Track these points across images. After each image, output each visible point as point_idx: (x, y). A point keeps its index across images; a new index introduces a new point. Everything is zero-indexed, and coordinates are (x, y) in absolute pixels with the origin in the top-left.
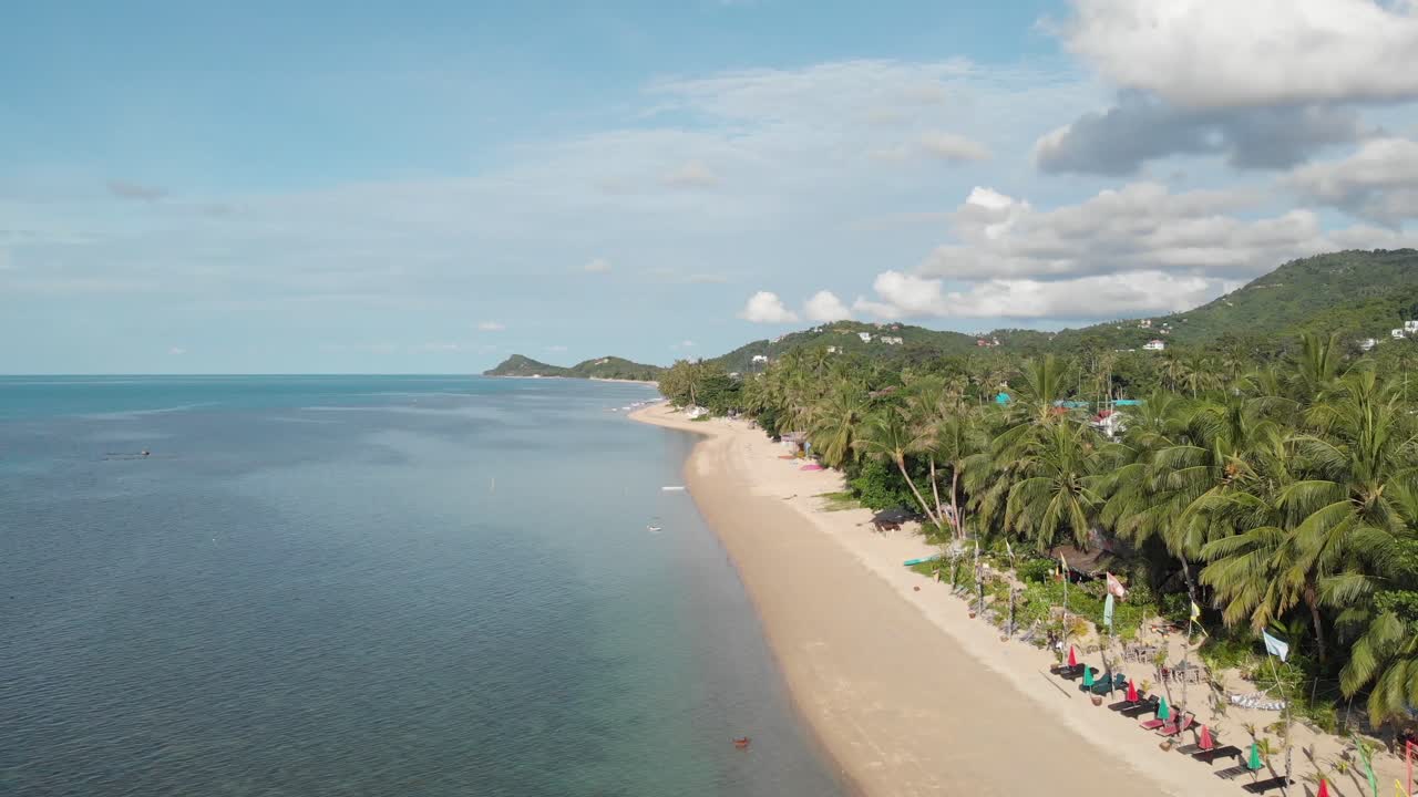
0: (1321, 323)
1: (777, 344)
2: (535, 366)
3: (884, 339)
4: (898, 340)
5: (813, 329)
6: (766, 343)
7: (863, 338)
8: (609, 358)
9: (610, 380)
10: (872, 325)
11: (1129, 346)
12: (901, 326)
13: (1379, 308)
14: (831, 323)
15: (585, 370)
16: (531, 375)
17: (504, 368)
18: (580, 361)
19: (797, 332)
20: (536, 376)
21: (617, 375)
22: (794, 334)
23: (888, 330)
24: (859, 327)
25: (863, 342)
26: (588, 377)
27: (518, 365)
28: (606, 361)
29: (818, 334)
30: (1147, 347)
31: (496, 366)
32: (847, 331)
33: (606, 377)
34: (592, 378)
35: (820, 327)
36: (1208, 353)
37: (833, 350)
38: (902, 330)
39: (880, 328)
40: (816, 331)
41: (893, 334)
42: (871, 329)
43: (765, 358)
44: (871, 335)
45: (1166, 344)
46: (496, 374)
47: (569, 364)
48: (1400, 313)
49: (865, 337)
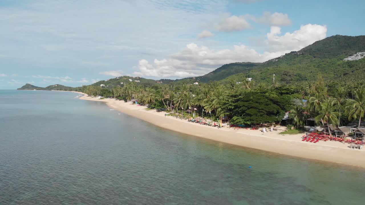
0: (230, 79)
1: (107, 82)
2: (33, 87)
3: (135, 81)
4: (139, 81)
5: (117, 78)
6: (104, 81)
7: (130, 80)
8: (57, 85)
9: (59, 91)
10: (132, 77)
11: (191, 83)
12: (139, 78)
13: (242, 75)
14: (121, 76)
15: (50, 88)
16: (33, 90)
17: (24, 88)
18: (48, 86)
19: (112, 78)
20: (35, 90)
21: (61, 90)
22: (112, 79)
23: (136, 79)
24: (129, 77)
25: (130, 81)
26: (51, 90)
27: (28, 87)
28: (56, 86)
29: (118, 79)
30: (195, 84)
31: (21, 87)
32: (126, 79)
33: (57, 90)
34: (52, 90)
35: (119, 77)
36: (207, 85)
37: (122, 83)
38: (139, 79)
39: (134, 78)
40: (118, 78)
41: (137, 80)
42: (132, 78)
43: (104, 85)
44: (132, 80)
45: (198, 83)
46: (21, 89)
47: (45, 87)
48: (246, 76)
49: (131, 80)
